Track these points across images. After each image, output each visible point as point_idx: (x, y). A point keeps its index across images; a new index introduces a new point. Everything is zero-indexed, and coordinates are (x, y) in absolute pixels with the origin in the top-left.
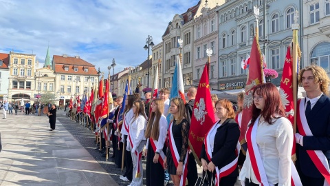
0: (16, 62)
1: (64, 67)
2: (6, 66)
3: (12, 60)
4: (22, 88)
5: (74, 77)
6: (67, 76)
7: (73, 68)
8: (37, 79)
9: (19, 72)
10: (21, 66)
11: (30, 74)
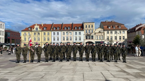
0: (86, 27)
1: (108, 27)
2: (82, 29)
3: (85, 26)
4: (89, 39)
5: (114, 32)
6: (110, 32)
7: (113, 27)
8: (96, 34)
9: (88, 31)
10: (89, 28)
11: (92, 32)
